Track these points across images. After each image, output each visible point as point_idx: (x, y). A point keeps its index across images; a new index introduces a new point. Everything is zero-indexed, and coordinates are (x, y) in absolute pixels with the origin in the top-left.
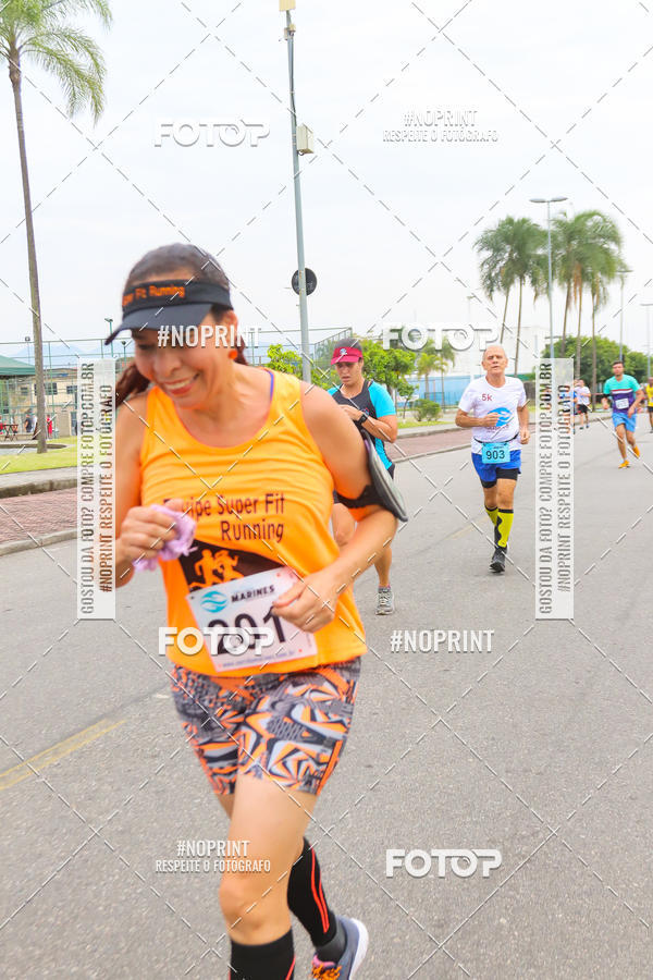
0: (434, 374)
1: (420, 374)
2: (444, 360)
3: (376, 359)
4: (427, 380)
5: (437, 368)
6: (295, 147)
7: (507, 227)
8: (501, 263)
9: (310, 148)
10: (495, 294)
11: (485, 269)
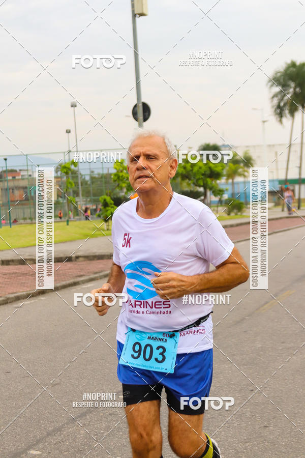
0: (239, 179)
1: (227, 179)
2: (246, 169)
3: (196, 169)
4: (233, 184)
5: (240, 175)
6: (133, 11)
7: (292, 69)
8: (289, 96)
9: (145, 12)
10: (284, 120)
11: (276, 101)
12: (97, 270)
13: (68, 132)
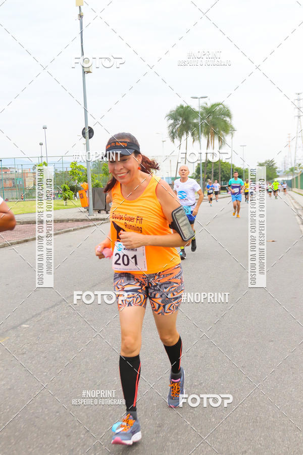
7: (180, 109)
8: (178, 126)
9: (90, 70)
10: (175, 140)
11: (171, 129)
12: (60, 229)
13: (41, 144)
